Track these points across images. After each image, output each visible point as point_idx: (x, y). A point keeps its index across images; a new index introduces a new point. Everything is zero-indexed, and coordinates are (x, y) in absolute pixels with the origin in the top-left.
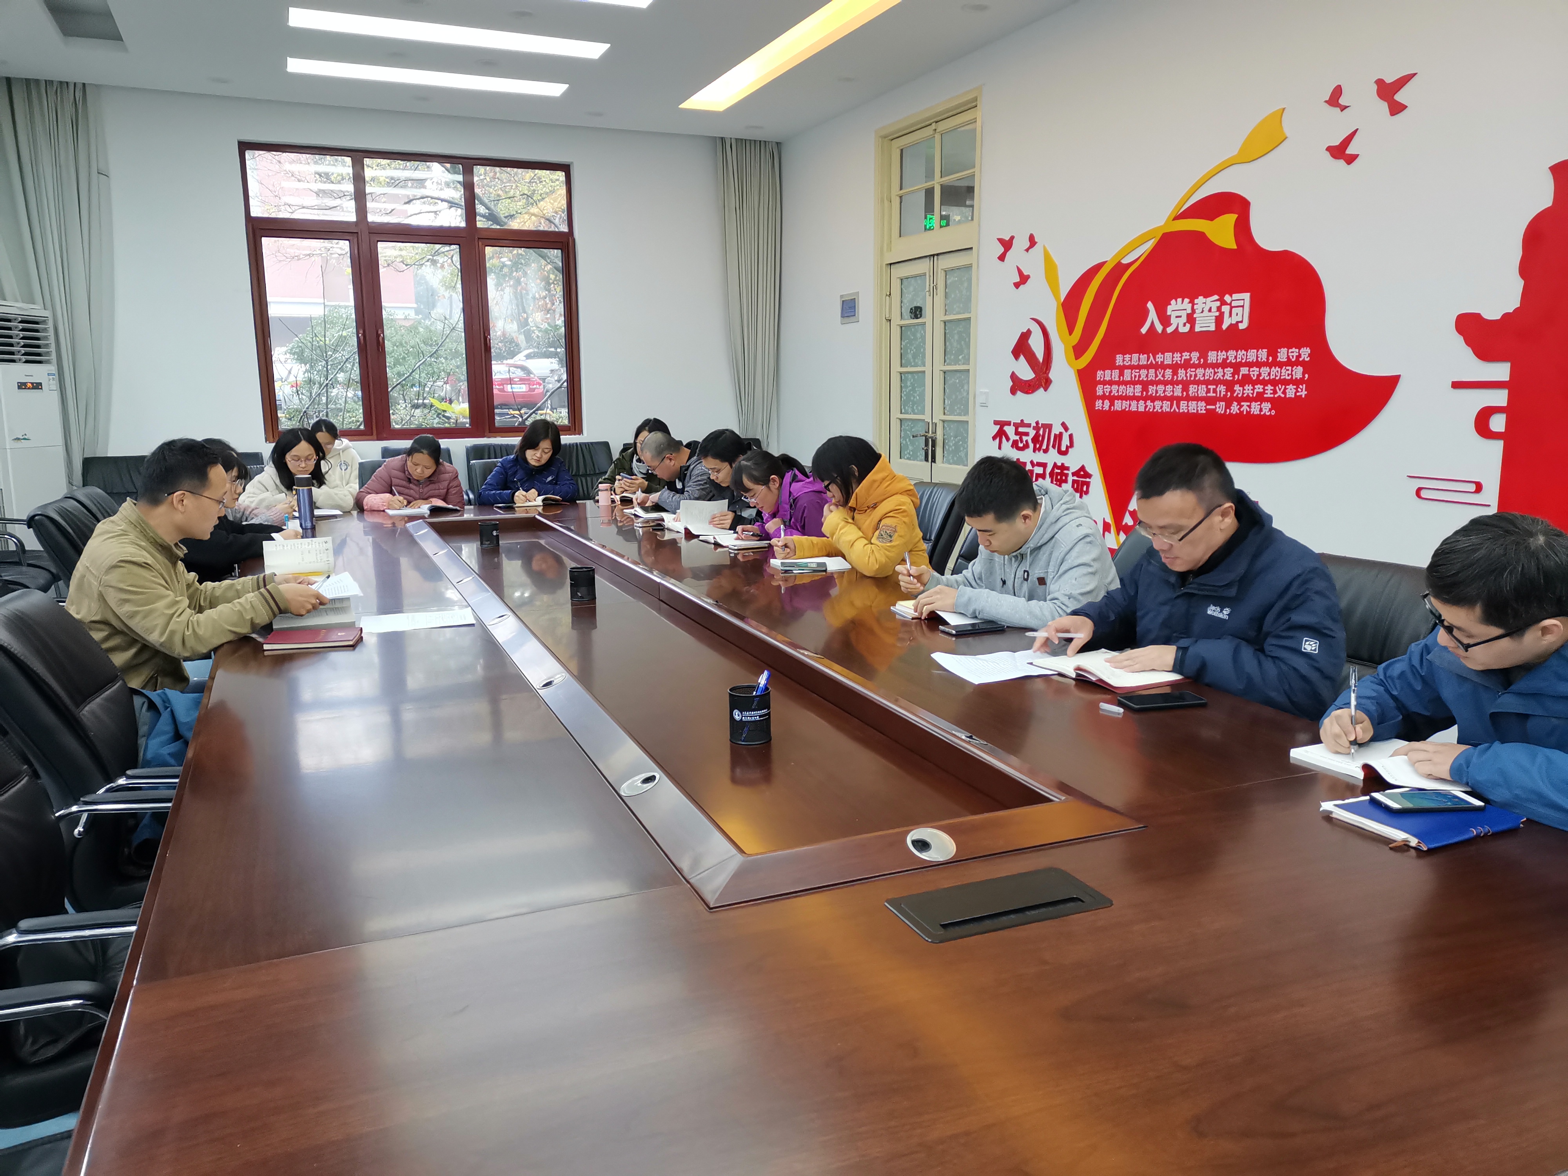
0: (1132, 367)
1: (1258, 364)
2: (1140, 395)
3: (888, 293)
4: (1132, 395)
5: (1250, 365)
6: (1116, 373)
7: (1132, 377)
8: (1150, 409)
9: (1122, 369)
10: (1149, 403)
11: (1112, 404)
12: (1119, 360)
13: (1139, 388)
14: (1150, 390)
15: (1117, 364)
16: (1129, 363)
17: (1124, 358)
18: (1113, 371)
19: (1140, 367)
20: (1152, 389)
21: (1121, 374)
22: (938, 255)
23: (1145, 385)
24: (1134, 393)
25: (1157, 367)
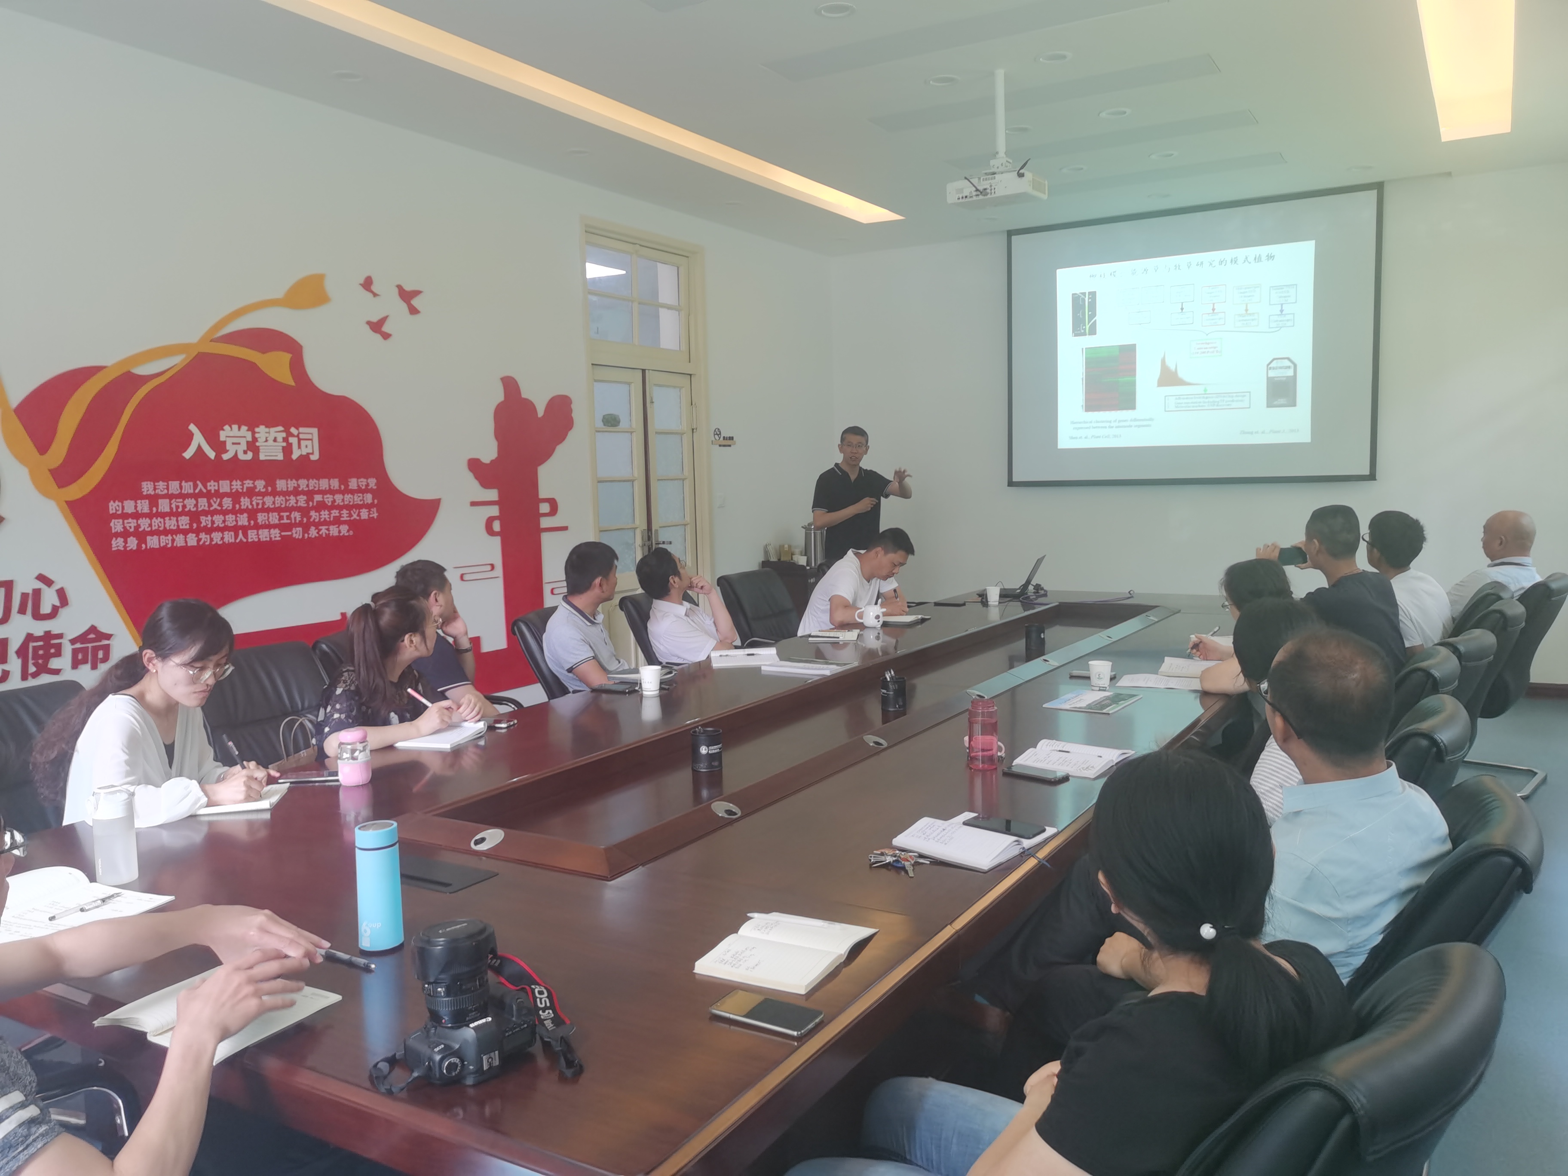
0: (170, 497)
1: (332, 492)
2: (188, 527)
4: (175, 528)
5: (323, 493)
6: (142, 503)
7: (171, 508)
8: (204, 542)
9: (153, 500)
10: (203, 536)
11: (141, 541)
12: (147, 488)
13: (183, 520)
14: (204, 521)
15: (144, 494)
16: (166, 491)
17: (155, 486)
18: (138, 502)
19: (183, 496)
21: (151, 505)
23: (195, 516)
24: (178, 526)
25: (209, 495)
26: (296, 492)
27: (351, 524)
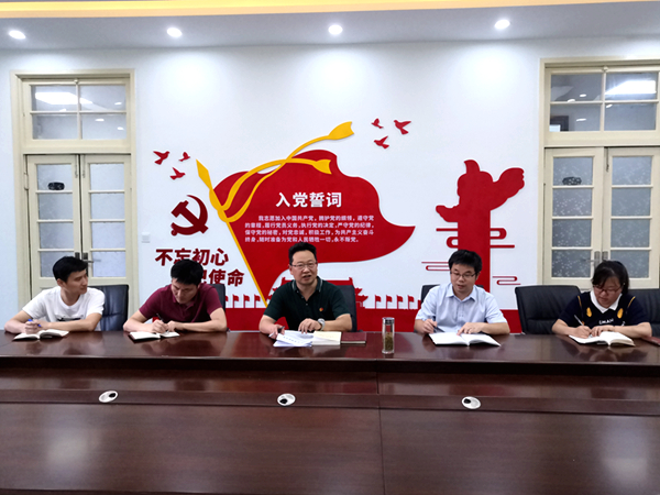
0: (271, 222)
1: (348, 222)
2: (277, 234)
3: (26, 172)
4: (271, 234)
5: (343, 222)
7: (270, 226)
8: (284, 241)
10: (283, 238)
11: (257, 239)
13: (276, 231)
14: (283, 232)
15: (260, 220)
16: (268, 220)
17: (264, 217)
18: (257, 223)
19: (275, 222)
21: (263, 225)
22: (84, 154)
23: (280, 230)
25: (287, 222)
26: (329, 221)
27: (357, 237)
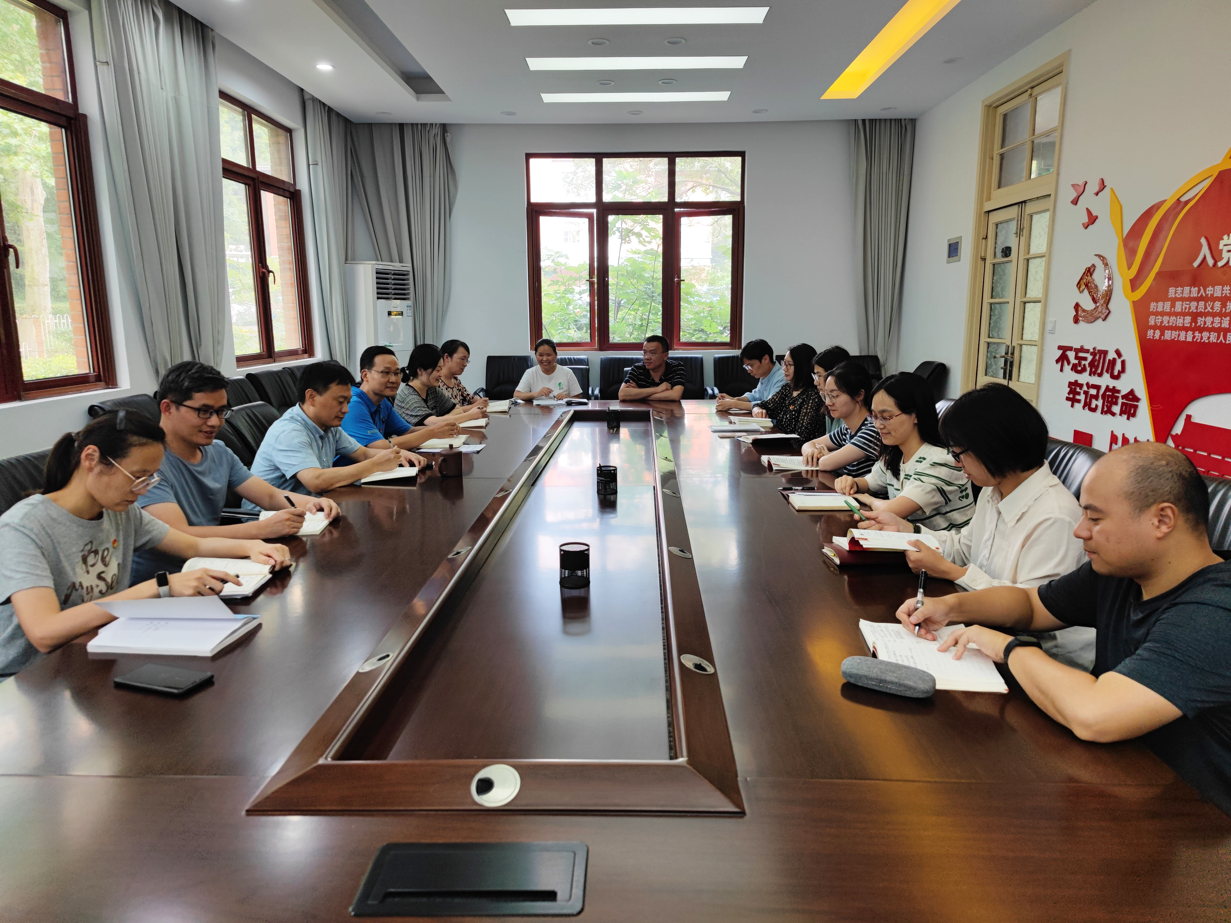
0: (1183, 299)
2: (1189, 325)
3: (985, 237)
4: (1181, 325)
6: (1168, 304)
7: (1182, 309)
8: (1197, 339)
9: (1174, 301)
10: (1197, 334)
11: (1162, 334)
12: (1172, 292)
13: (1188, 319)
14: (1199, 321)
15: (1169, 297)
16: (1181, 295)
17: (1176, 290)
18: (1166, 303)
19: (1191, 299)
20: (1200, 321)
21: (1173, 306)
22: (1025, 202)
23: (1195, 316)
24: (1184, 324)
25: (1206, 299)
